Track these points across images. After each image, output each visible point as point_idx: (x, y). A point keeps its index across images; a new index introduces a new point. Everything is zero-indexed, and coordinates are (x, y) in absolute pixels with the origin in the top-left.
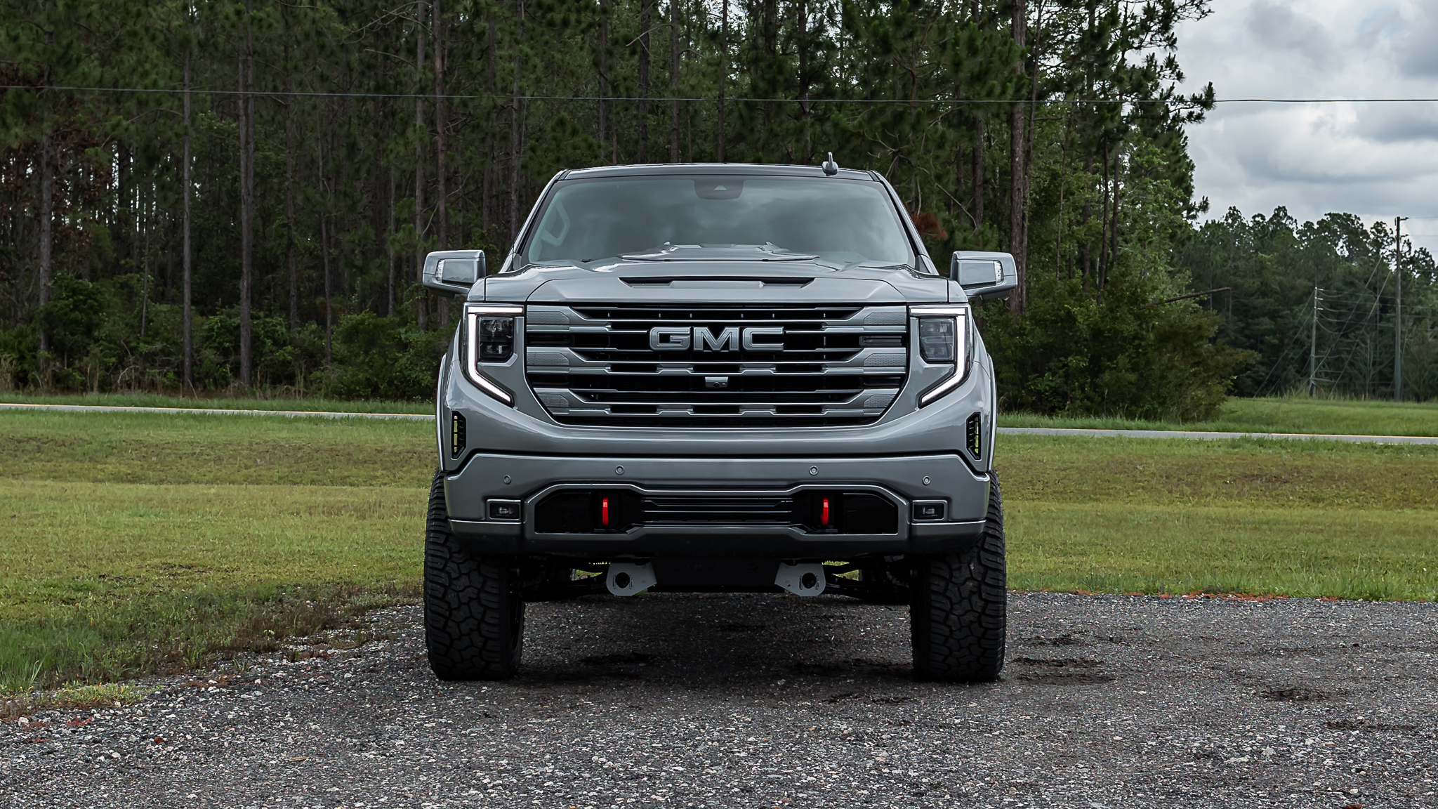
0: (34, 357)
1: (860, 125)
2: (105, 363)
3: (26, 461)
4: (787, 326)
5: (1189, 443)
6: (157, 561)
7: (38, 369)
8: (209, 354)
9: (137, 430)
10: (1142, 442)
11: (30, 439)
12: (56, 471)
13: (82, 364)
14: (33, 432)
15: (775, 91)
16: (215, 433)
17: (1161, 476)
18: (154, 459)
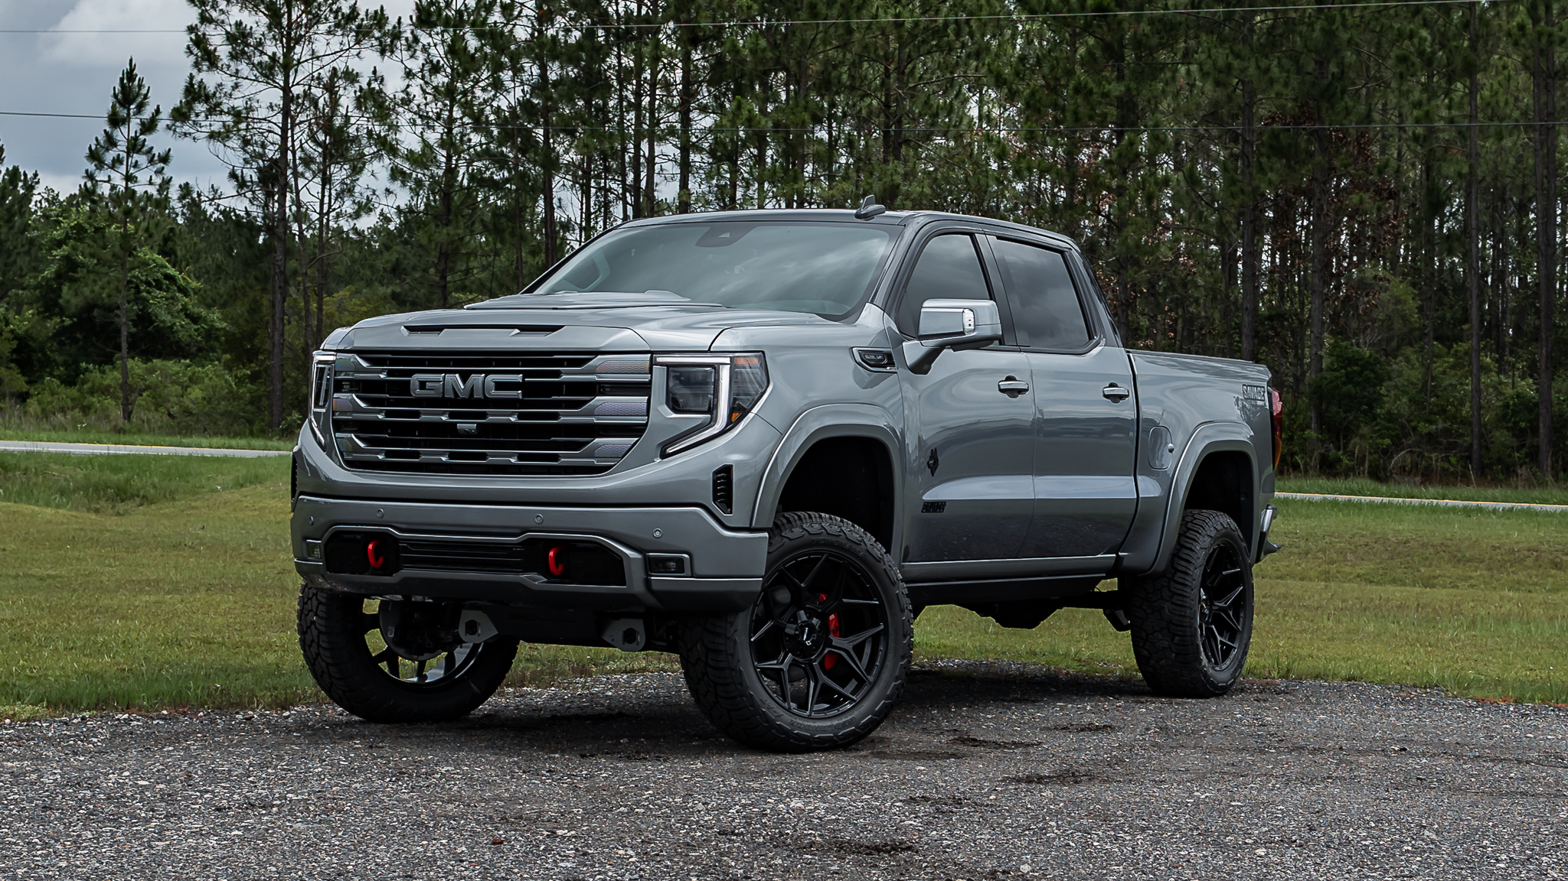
2: (1377, 445)
4: (526, 374)
7: (1303, 452)
8: (1501, 437)
13: (1351, 447)
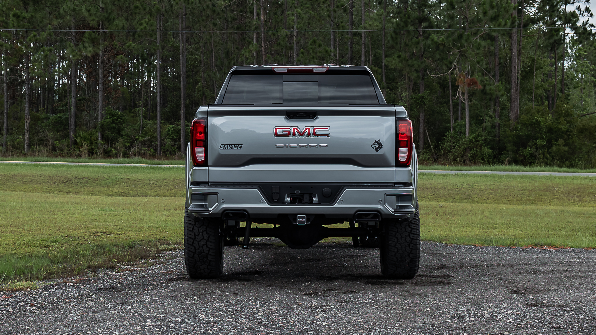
0: (96, 143)
1: (443, 40)
2: (125, 145)
3: (81, 187)
5: (582, 178)
6: (93, 230)
7: (98, 148)
8: (168, 142)
9: (128, 174)
10: (560, 178)
11: (83, 178)
12: (93, 191)
13: (116, 146)
14: (85, 174)
15: (407, 26)
16: (160, 175)
17: (566, 193)
18: (134, 186)
